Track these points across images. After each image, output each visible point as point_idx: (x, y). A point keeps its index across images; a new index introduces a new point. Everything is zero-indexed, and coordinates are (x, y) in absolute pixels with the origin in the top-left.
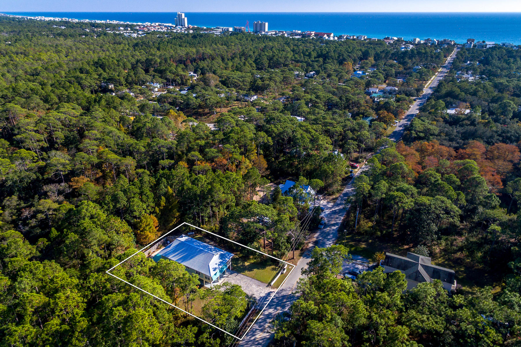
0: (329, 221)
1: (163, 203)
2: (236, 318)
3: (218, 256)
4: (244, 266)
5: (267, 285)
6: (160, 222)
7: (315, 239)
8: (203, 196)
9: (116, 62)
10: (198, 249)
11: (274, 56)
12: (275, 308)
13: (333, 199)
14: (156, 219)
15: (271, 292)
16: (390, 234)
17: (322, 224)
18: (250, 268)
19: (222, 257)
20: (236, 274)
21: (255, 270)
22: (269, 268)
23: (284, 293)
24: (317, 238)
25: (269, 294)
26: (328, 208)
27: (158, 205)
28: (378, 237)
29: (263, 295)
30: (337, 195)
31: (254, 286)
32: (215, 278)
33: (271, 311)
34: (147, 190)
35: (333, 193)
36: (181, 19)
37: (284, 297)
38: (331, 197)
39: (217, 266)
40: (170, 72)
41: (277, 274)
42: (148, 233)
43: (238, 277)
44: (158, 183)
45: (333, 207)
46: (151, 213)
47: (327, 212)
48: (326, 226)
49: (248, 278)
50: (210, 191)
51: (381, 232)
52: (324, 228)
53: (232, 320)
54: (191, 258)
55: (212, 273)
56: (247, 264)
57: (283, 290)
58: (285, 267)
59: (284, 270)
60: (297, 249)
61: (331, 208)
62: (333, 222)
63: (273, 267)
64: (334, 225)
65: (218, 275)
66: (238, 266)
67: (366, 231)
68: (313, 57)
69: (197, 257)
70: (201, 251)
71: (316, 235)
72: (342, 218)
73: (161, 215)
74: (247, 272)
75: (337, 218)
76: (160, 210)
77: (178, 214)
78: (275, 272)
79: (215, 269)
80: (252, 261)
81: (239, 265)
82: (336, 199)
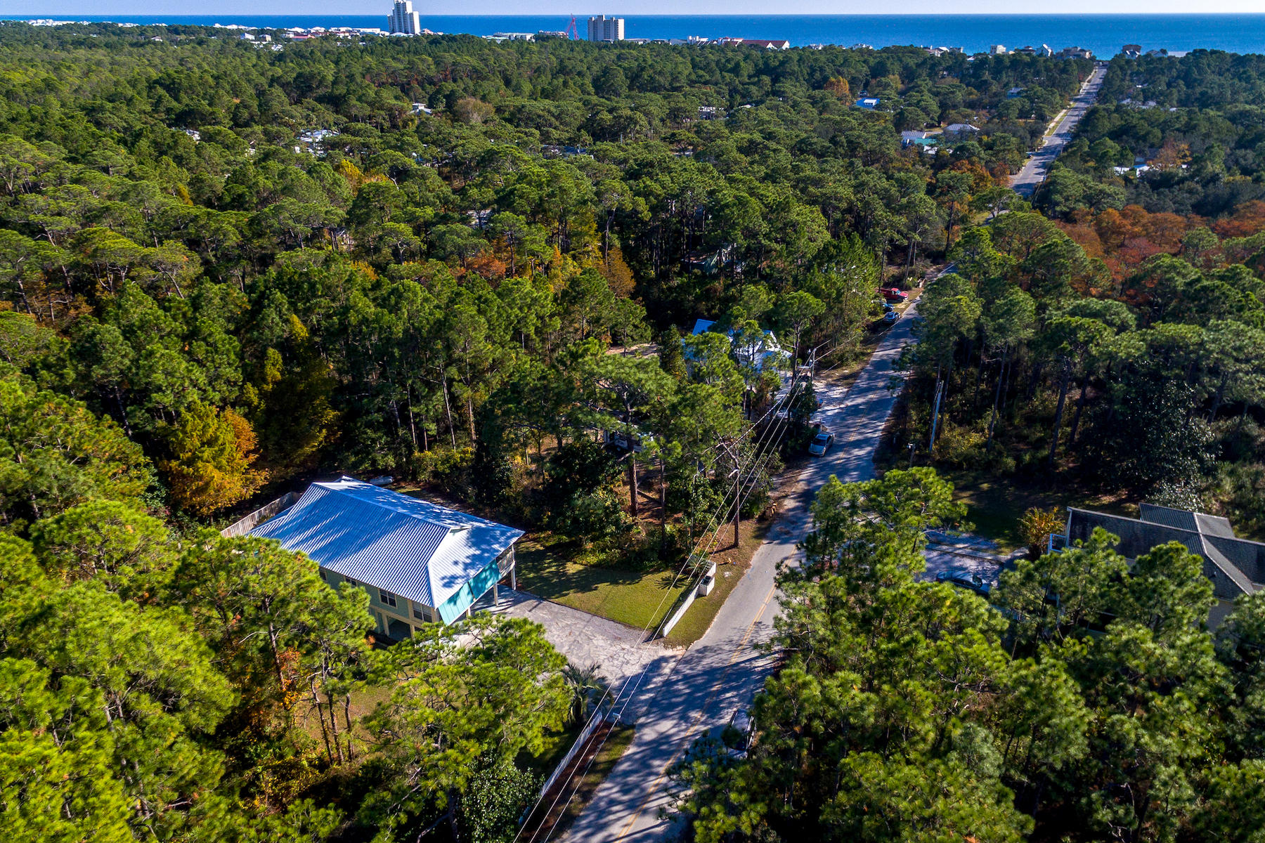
0: (840, 435)
1: (274, 371)
2: (524, 759)
3: (464, 534)
4: (564, 574)
5: (645, 634)
6: (263, 442)
7: (801, 487)
8: (414, 341)
9: (211, 80)
10: (389, 512)
11: (643, 69)
12: (684, 717)
13: (845, 377)
14: (245, 425)
15: (664, 659)
16: (1047, 464)
17: (820, 442)
18: (585, 582)
19: (477, 538)
20: (533, 602)
21: (604, 587)
22: (651, 580)
23: (710, 661)
24: (809, 482)
25: (656, 665)
26: (831, 401)
27: (254, 374)
28: (1006, 474)
29: (633, 670)
30: (855, 367)
31: (599, 641)
32: (450, 615)
33: (666, 726)
34: (216, 329)
35: (842, 361)
36: (405, 15)
37: (711, 673)
38: (837, 374)
39: (458, 570)
40: (359, 99)
41: (684, 597)
42: (209, 470)
44: (258, 305)
45: (847, 396)
46: (224, 404)
47: (832, 410)
48: (833, 448)
49: (578, 614)
50: (441, 328)
51: (1018, 459)
52: (828, 453)
53: (508, 766)
54: (362, 547)
55: (440, 596)
56: (572, 568)
57: (705, 649)
58: (710, 574)
59: (707, 581)
60: (746, 516)
61: (840, 401)
62: (853, 437)
63: (667, 574)
64: (858, 444)
65: (465, 603)
66: (542, 579)
67: (968, 459)
68: (746, 74)
69: (383, 542)
70: (400, 520)
71: (805, 474)
72: (882, 426)
73: (269, 412)
74: (573, 596)
75: (865, 426)
76: (262, 395)
77: (331, 414)
78: (675, 593)
79: (449, 582)
80: (592, 559)
81: (545, 573)
82: (855, 376)
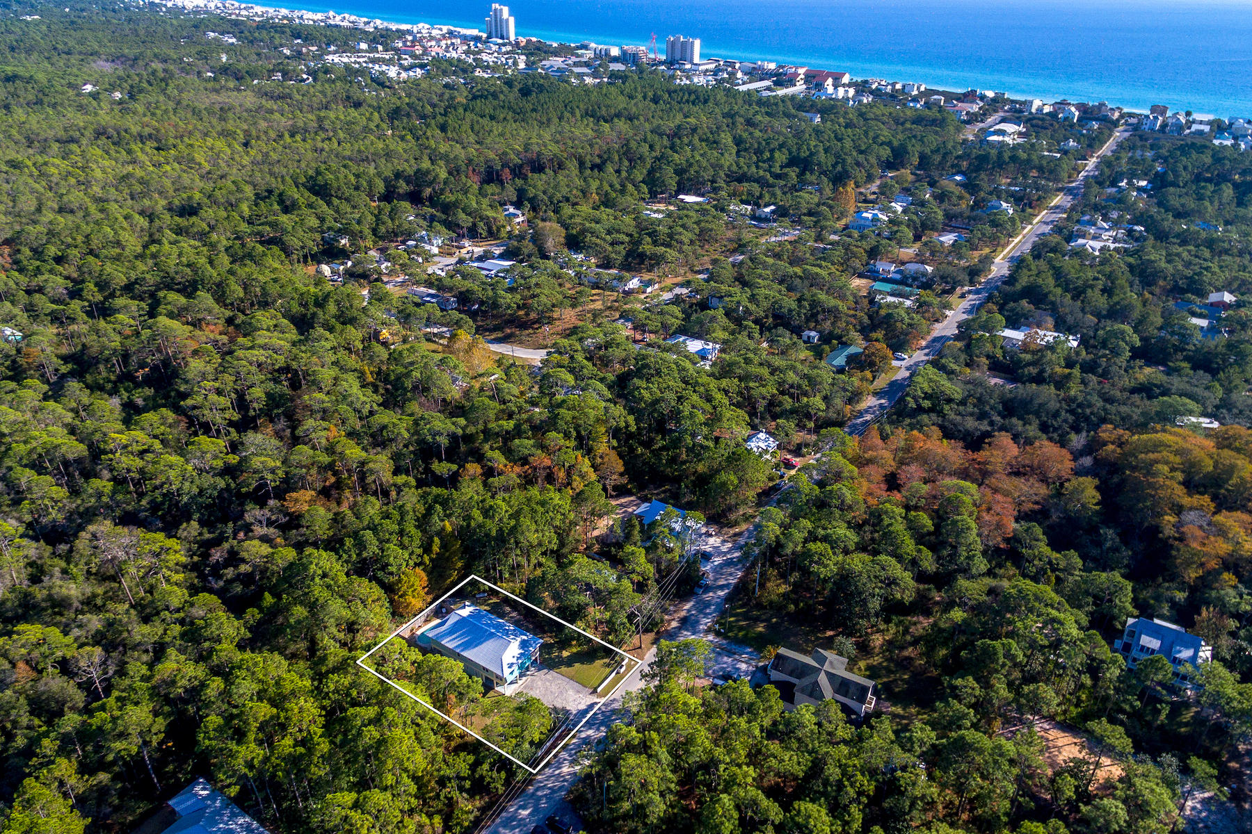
0: (716, 580)
1: (436, 548)
2: (532, 743)
3: (518, 643)
4: (561, 657)
6: (429, 580)
7: (683, 614)
8: (501, 539)
9: (352, 178)
11: (691, 165)
12: (598, 729)
13: (735, 535)
14: (423, 574)
16: (809, 609)
17: (701, 587)
18: (569, 662)
19: (524, 645)
20: (546, 671)
21: (577, 665)
22: (599, 663)
23: (616, 705)
24: (689, 611)
25: (591, 706)
26: (720, 554)
27: (427, 549)
28: (788, 614)
29: (583, 707)
30: (744, 527)
31: (571, 692)
32: (510, 678)
33: (590, 732)
34: (411, 528)
35: (736, 524)
36: (501, 20)
37: (614, 711)
38: (732, 532)
39: (514, 660)
40: (464, 210)
42: (410, 599)
43: (548, 676)
44: (429, 511)
45: (730, 551)
46: (416, 565)
47: (718, 561)
48: (707, 589)
49: (564, 678)
50: (514, 530)
51: (797, 605)
52: (704, 592)
53: (526, 745)
54: (476, 646)
55: (507, 671)
56: (565, 654)
57: (613, 700)
60: (647, 631)
61: (725, 553)
62: (722, 582)
63: (607, 660)
64: (722, 587)
65: (516, 673)
66: (550, 658)
67: (771, 602)
68: (778, 165)
69: (484, 645)
70: (492, 635)
71: (688, 606)
72: (740, 574)
73: (434, 567)
74: (563, 669)
75: (731, 574)
76: (431, 560)
77: (459, 564)
78: (607, 671)
79: (511, 665)
80: (574, 650)
81: (553, 656)
82: (739, 534)
